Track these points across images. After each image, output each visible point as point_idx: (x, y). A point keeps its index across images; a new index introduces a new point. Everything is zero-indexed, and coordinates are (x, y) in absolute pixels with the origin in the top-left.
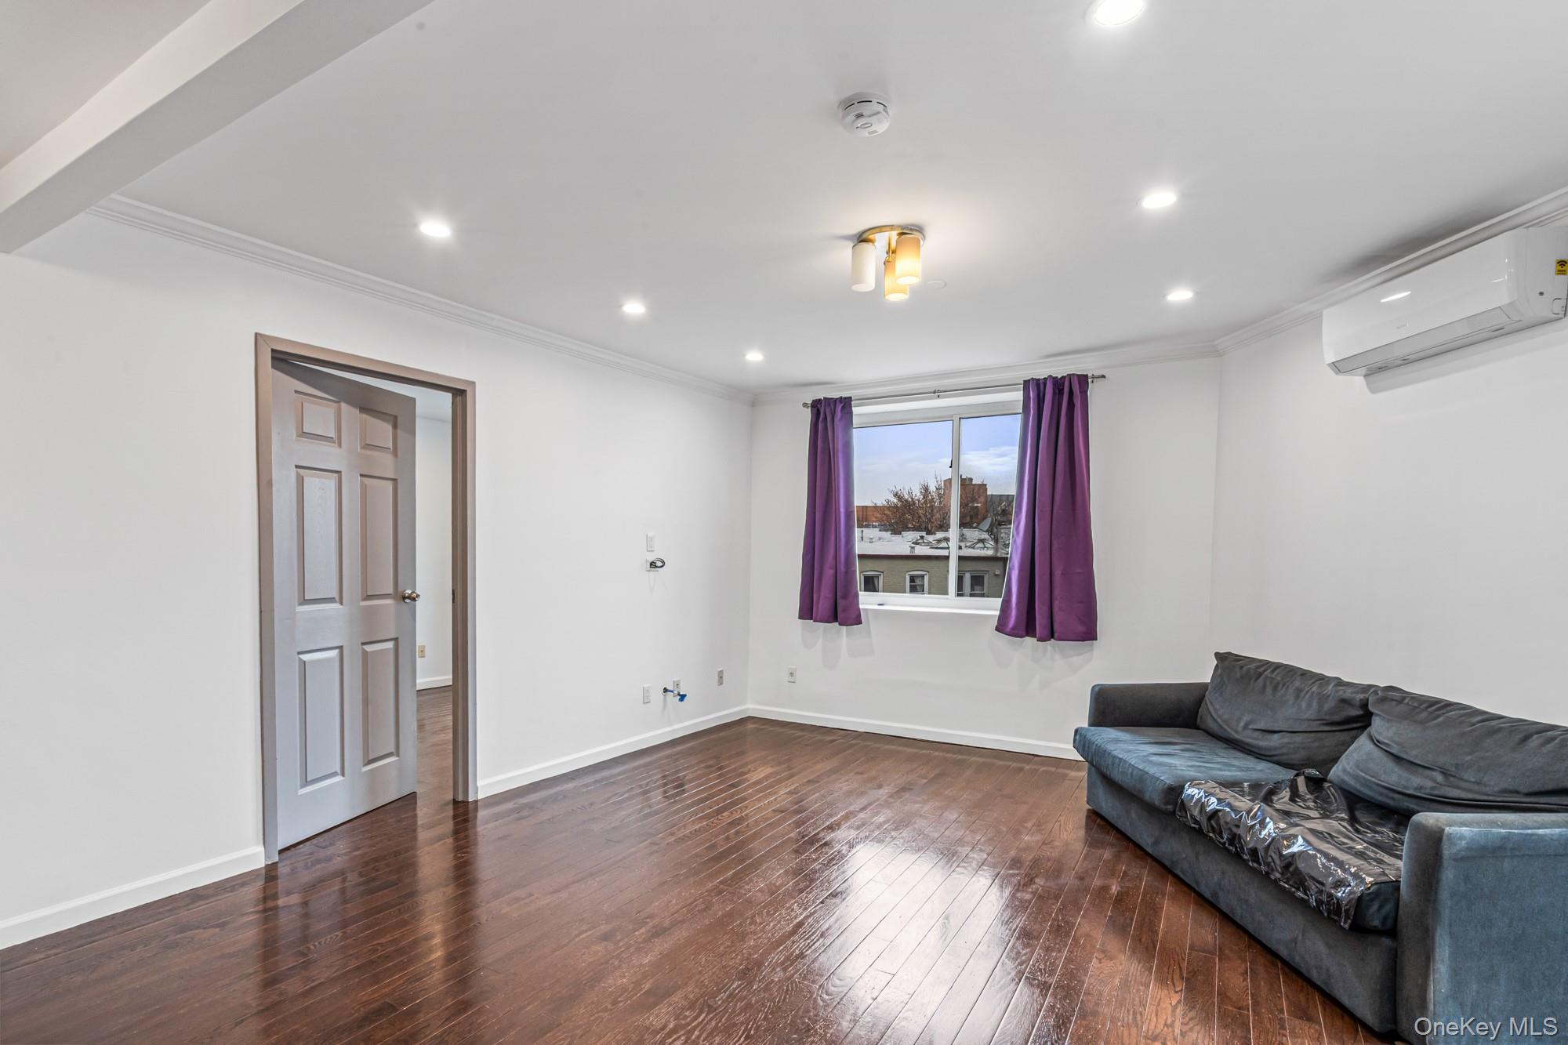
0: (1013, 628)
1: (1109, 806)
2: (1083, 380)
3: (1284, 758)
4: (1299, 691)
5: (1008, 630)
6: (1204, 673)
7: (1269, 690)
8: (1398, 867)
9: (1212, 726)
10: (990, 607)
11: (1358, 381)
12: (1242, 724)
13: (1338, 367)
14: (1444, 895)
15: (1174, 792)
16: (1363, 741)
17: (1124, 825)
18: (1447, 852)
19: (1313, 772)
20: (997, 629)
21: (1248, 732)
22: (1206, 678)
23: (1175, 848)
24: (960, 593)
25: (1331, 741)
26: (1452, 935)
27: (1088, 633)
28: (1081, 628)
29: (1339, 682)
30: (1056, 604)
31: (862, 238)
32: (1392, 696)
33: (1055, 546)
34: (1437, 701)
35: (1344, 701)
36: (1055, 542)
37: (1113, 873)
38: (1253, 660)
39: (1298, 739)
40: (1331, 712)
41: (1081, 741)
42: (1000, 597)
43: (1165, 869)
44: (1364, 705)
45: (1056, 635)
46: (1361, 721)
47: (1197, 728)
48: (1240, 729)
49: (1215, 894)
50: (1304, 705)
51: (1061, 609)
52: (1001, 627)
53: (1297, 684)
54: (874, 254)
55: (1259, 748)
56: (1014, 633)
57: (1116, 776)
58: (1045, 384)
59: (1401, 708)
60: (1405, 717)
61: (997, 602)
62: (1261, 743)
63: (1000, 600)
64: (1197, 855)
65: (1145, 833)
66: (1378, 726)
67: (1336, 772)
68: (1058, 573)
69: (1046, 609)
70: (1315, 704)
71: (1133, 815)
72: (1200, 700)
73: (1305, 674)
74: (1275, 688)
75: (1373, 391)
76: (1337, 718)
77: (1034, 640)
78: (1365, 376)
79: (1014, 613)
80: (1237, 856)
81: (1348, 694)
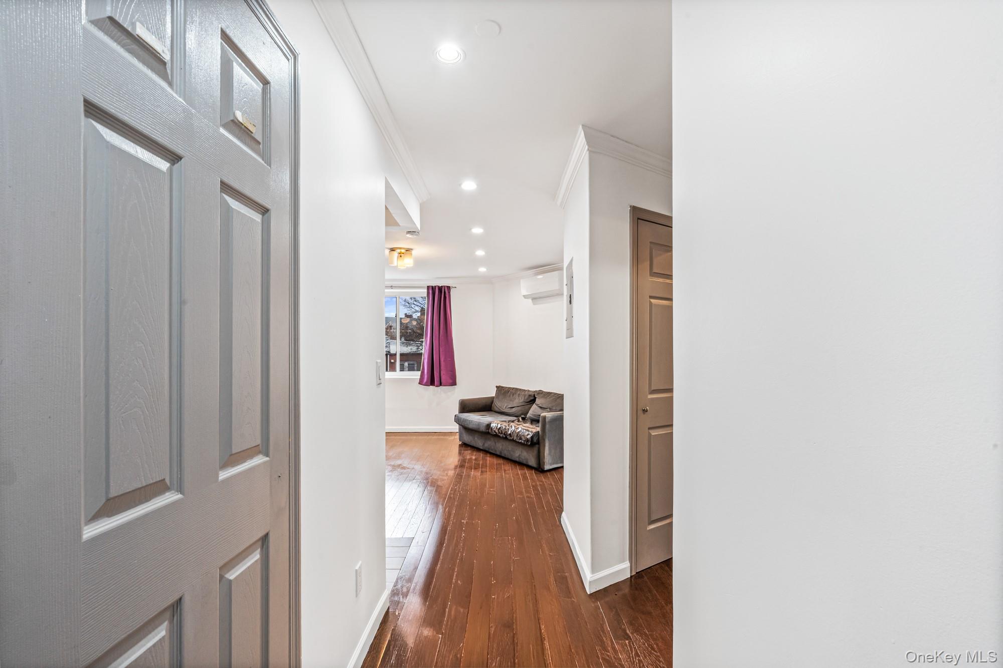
0: (427, 382)
1: (468, 439)
2: (449, 288)
3: (516, 415)
4: (519, 394)
5: (424, 383)
6: (492, 393)
7: (511, 396)
8: (539, 429)
9: (496, 409)
10: (416, 375)
11: (530, 300)
12: (505, 407)
13: (525, 297)
14: (547, 431)
15: (488, 426)
16: (534, 406)
17: (473, 444)
18: (547, 420)
19: (523, 416)
20: (419, 383)
21: (507, 409)
22: (494, 395)
23: (489, 444)
24: (402, 369)
25: (527, 407)
26: (549, 440)
27: (454, 383)
28: (451, 381)
29: (529, 391)
30: (442, 373)
31: (392, 250)
32: (540, 392)
33: (441, 351)
34: (549, 393)
35: (530, 396)
36: (441, 349)
37: (472, 455)
38: (507, 387)
39: (519, 408)
40: (527, 399)
41: (457, 420)
42: (420, 370)
43: (486, 452)
44: (534, 396)
45: (442, 384)
46: (533, 401)
47: (492, 411)
48: (504, 408)
49: (501, 453)
50: (520, 398)
51: (444, 374)
52: (421, 383)
53: (518, 392)
54: (395, 254)
55: (510, 413)
56: (426, 385)
57: (471, 426)
58: (435, 288)
59: (542, 395)
60: (542, 397)
61: (419, 373)
62: (510, 411)
63: (420, 372)
64: (495, 443)
65: (479, 442)
66: (538, 401)
67: (528, 415)
68: (442, 360)
69: (438, 374)
70: (523, 397)
71: (476, 438)
72: (492, 402)
73: (520, 390)
74: (513, 395)
75: (534, 304)
76: (528, 401)
77: (434, 387)
78: (532, 300)
79: (426, 376)
80: (506, 438)
81: (531, 393)
